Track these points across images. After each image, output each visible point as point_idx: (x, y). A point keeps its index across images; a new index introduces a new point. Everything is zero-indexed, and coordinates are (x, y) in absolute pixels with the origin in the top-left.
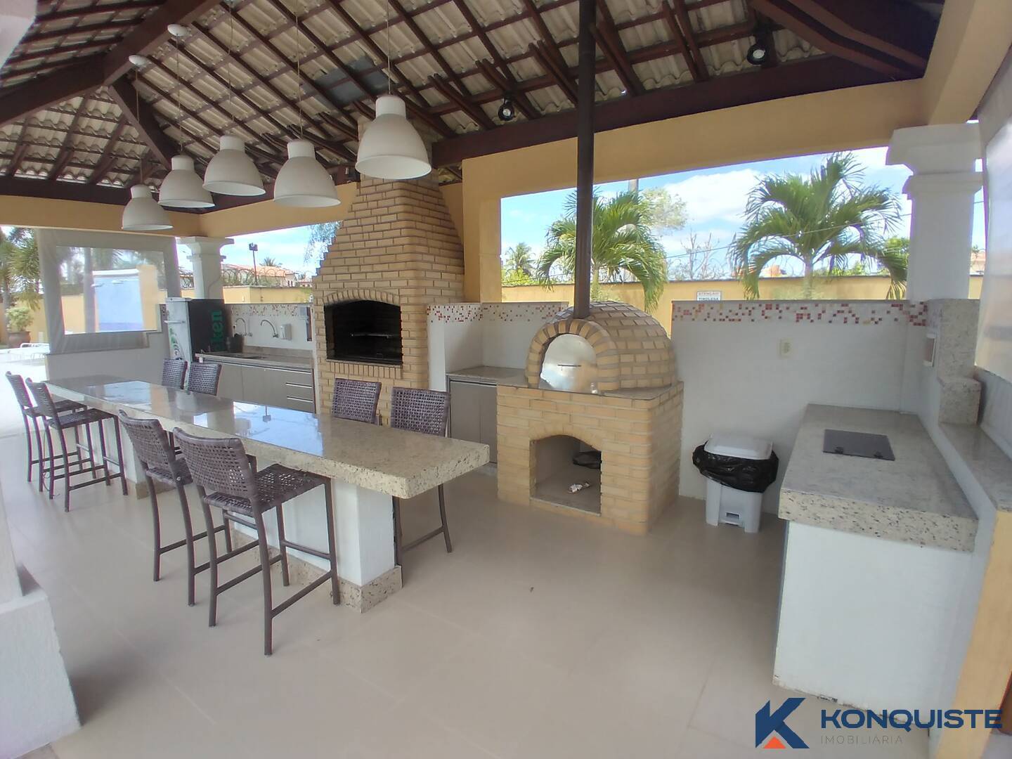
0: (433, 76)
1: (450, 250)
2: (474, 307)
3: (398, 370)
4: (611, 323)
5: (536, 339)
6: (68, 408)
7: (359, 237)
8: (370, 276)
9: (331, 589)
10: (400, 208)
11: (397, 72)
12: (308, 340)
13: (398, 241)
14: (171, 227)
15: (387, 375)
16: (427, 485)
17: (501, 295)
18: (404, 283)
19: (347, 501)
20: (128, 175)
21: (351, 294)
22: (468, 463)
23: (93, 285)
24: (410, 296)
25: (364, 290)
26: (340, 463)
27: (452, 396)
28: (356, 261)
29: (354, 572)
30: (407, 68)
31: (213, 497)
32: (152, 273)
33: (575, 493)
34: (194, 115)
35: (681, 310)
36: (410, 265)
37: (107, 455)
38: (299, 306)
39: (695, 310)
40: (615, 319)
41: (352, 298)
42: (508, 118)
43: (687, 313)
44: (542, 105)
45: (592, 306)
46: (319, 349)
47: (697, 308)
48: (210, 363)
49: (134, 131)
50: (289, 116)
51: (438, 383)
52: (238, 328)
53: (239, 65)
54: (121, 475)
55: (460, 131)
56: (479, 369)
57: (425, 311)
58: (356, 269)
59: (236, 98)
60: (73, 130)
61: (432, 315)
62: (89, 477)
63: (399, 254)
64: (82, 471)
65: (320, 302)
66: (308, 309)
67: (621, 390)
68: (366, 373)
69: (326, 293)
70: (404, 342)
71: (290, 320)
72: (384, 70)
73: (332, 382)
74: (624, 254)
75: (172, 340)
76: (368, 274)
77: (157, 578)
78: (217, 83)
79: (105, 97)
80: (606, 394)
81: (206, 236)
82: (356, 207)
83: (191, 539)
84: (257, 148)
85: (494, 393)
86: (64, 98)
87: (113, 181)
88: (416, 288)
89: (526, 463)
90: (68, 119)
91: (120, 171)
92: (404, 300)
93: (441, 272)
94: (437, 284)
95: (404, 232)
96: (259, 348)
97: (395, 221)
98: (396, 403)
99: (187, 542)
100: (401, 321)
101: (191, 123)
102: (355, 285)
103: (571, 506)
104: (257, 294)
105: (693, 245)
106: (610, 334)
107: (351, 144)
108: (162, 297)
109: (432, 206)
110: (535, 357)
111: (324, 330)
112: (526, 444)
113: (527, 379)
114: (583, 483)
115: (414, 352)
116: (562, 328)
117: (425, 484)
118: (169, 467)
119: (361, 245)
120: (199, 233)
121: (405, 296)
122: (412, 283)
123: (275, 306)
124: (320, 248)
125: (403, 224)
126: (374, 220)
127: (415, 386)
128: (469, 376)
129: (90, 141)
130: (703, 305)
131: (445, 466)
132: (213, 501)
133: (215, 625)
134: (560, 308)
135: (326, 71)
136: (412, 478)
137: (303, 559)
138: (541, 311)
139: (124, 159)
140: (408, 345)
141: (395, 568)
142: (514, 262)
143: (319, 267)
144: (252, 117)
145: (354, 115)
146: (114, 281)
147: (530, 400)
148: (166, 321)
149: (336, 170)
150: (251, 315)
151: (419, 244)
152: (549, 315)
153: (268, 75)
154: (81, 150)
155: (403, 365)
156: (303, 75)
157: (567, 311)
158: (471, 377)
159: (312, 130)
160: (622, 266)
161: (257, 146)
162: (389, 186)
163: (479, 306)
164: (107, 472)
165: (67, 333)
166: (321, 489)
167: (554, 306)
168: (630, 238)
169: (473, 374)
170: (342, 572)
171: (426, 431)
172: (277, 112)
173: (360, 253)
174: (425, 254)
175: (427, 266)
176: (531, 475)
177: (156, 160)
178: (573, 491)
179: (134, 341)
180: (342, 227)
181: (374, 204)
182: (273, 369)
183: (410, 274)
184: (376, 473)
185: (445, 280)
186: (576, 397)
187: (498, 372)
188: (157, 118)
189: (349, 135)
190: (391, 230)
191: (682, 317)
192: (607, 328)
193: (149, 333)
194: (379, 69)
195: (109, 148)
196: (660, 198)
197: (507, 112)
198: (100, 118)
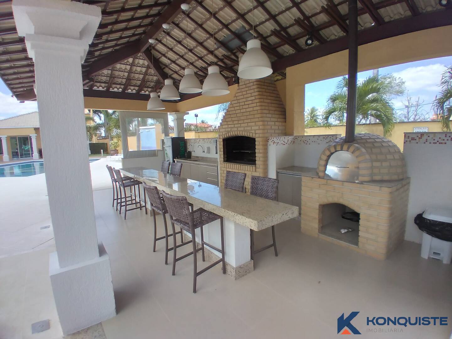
0: (273, 30)
1: (279, 111)
2: (290, 138)
3: (254, 168)
4: (367, 145)
5: (323, 153)
6: (128, 179)
7: (238, 108)
8: (242, 125)
9: (222, 266)
10: (257, 94)
11: (256, 31)
12: (216, 154)
13: (255, 109)
14: (165, 108)
15: (249, 170)
16: (267, 225)
17: (304, 131)
18: (257, 128)
19: (230, 228)
20: (151, 89)
21: (234, 133)
22: (288, 216)
23: (140, 132)
24: (260, 133)
25: (240, 131)
26: (227, 210)
27: (279, 181)
28: (236, 119)
29: (232, 260)
30: (261, 29)
31: (176, 220)
32: (160, 127)
33: (343, 233)
34: (174, 62)
35: (409, 138)
36: (261, 119)
37: (141, 198)
38: (213, 139)
39: (418, 138)
40: (370, 142)
41: (234, 135)
42: (310, 45)
43: (413, 139)
44: (328, 36)
45: (356, 136)
46: (220, 157)
47: (420, 137)
48: (179, 162)
49: (152, 71)
50: (210, 58)
51: (272, 175)
52: (190, 149)
53: (191, 39)
54: (145, 206)
55: (285, 55)
56: (292, 168)
57: (267, 140)
58: (236, 122)
59: (190, 53)
60: (130, 72)
61: (270, 142)
62: (134, 206)
63: (255, 114)
64: (132, 204)
65: (221, 137)
66: (216, 140)
67: (373, 181)
68: (240, 169)
69: (223, 133)
70: (257, 155)
71: (209, 145)
72: (250, 31)
73: (225, 172)
74: (371, 109)
75: (166, 153)
76: (241, 124)
77: (154, 251)
78: (182, 47)
79: (141, 58)
80: (363, 183)
81: (179, 112)
82: (237, 95)
83: (167, 236)
84: (198, 74)
85: (300, 180)
86: (126, 59)
87: (145, 92)
88: (263, 129)
89: (317, 216)
90: (128, 67)
91: (148, 87)
92: (257, 135)
93: (275, 122)
94: (273, 127)
95: (258, 104)
96: (197, 157)
97: (254, 100)
98: (253, 183)
99: (166, 237)
100: (256, 145)
101: (173, 66)
102: (236, 129)
103: (341, 240)
104: (197, 134)
105: (409, 103)
106: (367, 151)
107: (235, 67)
108: (163, 136)
109: (271, 91)
110: (323, 163)
111: (223, 149)
112: (317, 206)
113: (318, 174)
114: (348, 228)
115: (261, 159)
116: (339, 148)
117: (266, 224)
118: (160, 206)
119: (239, 111)
120: (176, 111)
121: (258, 133)
122: (261, 127)
123: (203, 139)
124: (222, 114)
125: (257, 101)
126: (245, 100)
127: (261, 175)
128: (287, 171)
129: (137, 76)
130: (423, 135)
131: (276, 216)
132: (176, 222)
133: (174, 275)
134: (336, 138)
135: (225, 36)
136: (260, 221)
137: (210, 250)
138: (326, 139)
139: (149, 83)
140: (259, 156)
141: (251, 261)
142: (309, 116)
143: (221, 122)
144: (196, 61)
145: (237, 54)
146: (147, 131)
147: (319, 184)
148: (164, 146)
149: (229, 79)
150: (195, 143)
151: (265, 109)
152: (330, 141)
153: (202, 41)
154: (134, 80)
155: (256, 165)
156: (216, 39)
157: (341, 139)
158: (289, 172)
159: (220, 63)
160: (370, 115)
161: (198, 73)
162: (252, 84)
163: (293, 137)
164: (140, 205)
165: (130, 150)
166: (219, 221)
167: (333, 137)
168: (375, 100)
169: (289, 170)
170: (227, 259)
171: (267, 197)
172: (206, 57)
173: (238, 115)
174: (268, 114)
175: (269, 119)
176: (319, 222)
177: (161, 82)
178: (342, 232)
179: (152, 154)
180: (231, 104)
181: (245, 93)
182: (202, 166)
183: (261, 123)
184: (243, 217)
185: (276, 125)
186: (346, 184)
187: (302, 169)
188: (161, 65)
189: (235, 63)
190: (252, 104)
191: (410, 141)
192: (365, 148)
193: (158, 151)
194: (248, 31)
195: (144, 78)
196: (389, 80)
197: (310, 42)
198: (140, 67)
